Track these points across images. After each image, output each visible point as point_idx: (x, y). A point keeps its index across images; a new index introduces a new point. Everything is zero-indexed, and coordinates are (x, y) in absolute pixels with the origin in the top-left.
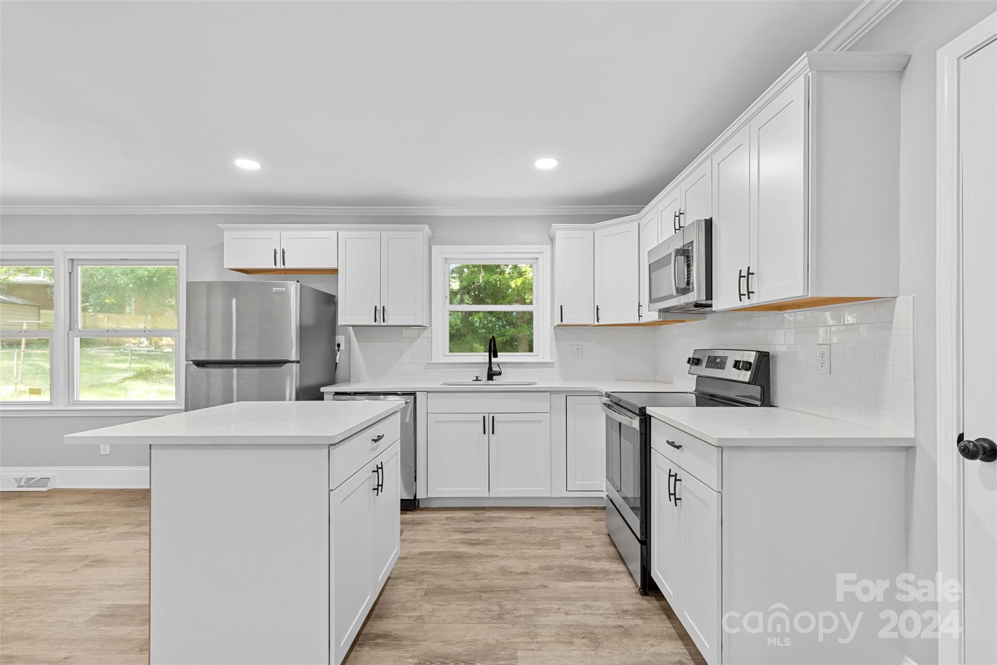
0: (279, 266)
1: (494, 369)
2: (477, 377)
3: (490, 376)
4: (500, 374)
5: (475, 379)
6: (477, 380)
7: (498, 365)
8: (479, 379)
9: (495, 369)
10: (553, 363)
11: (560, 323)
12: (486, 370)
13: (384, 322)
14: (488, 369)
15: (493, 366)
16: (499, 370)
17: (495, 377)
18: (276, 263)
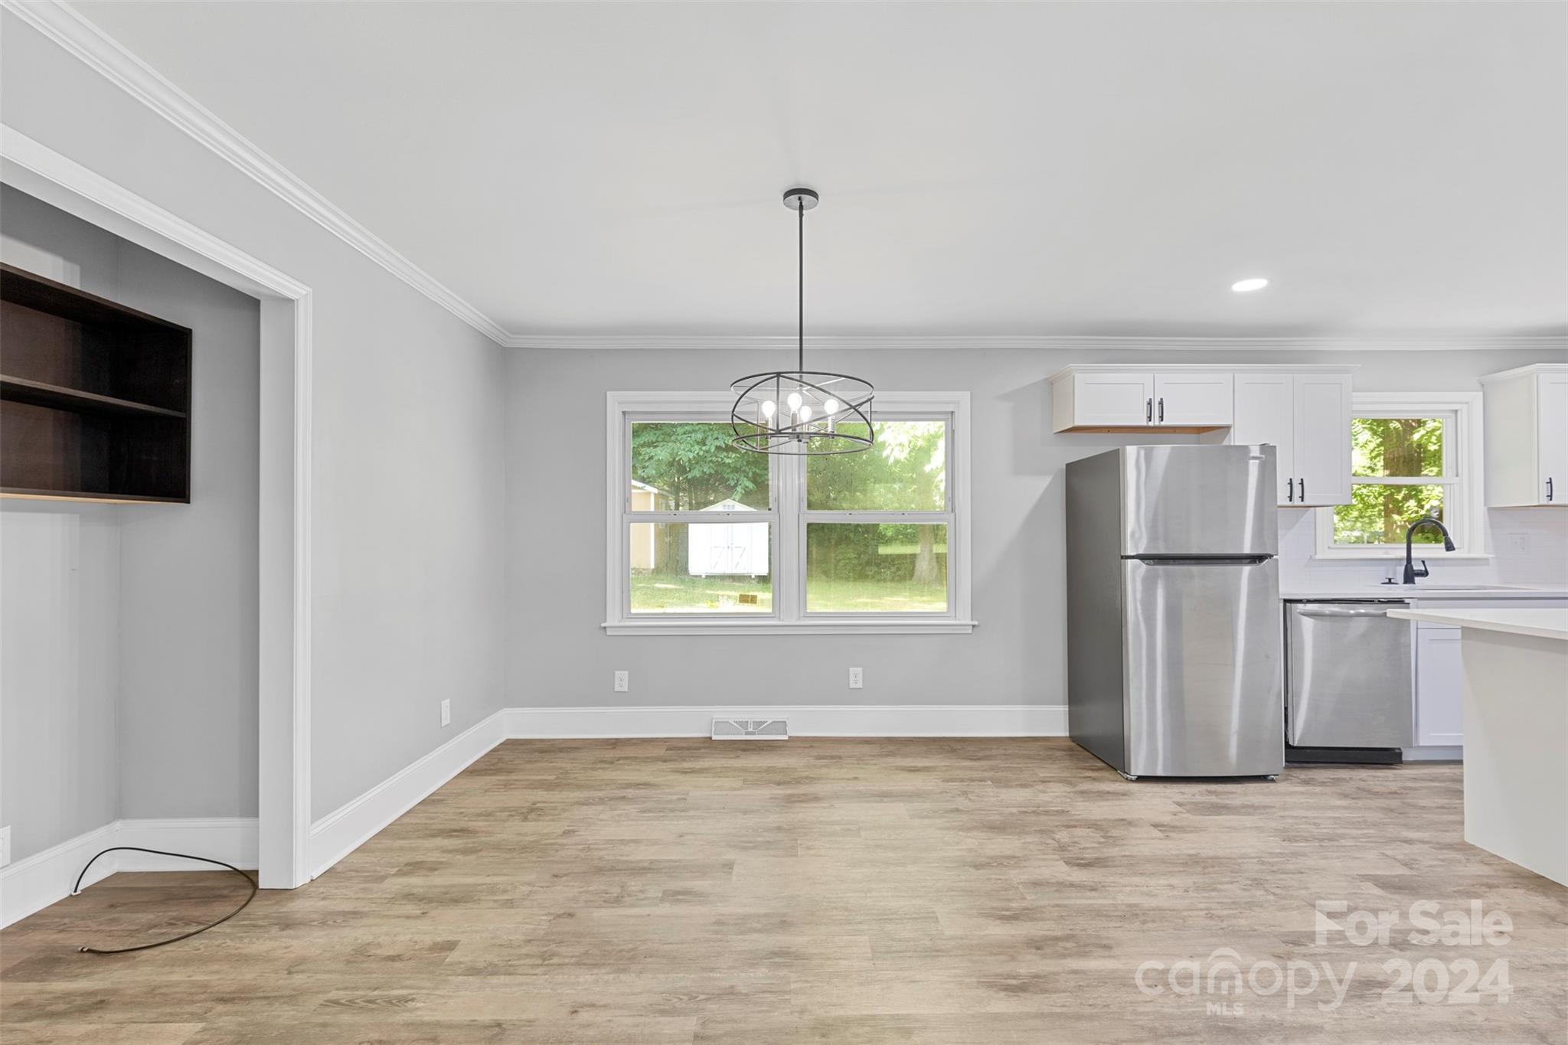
0: (1155, 422)
1: (1415, 568)
2: (1390, 580)
3: (1409, 579)
4: (1425, 574)
5: (1387, 581)
6: (1390, 582)
7: (1423, 562)
8: (1392, 581)
9: (1417, 567)
10: (1488, 559)
11: (1544, 501)
12: (1403, 568)
13: (1302, 500)
14: (1406, 566)
15: (1413, 563)
16: (1423, 569)
17: (1417, 579)
18: (1150, 418)
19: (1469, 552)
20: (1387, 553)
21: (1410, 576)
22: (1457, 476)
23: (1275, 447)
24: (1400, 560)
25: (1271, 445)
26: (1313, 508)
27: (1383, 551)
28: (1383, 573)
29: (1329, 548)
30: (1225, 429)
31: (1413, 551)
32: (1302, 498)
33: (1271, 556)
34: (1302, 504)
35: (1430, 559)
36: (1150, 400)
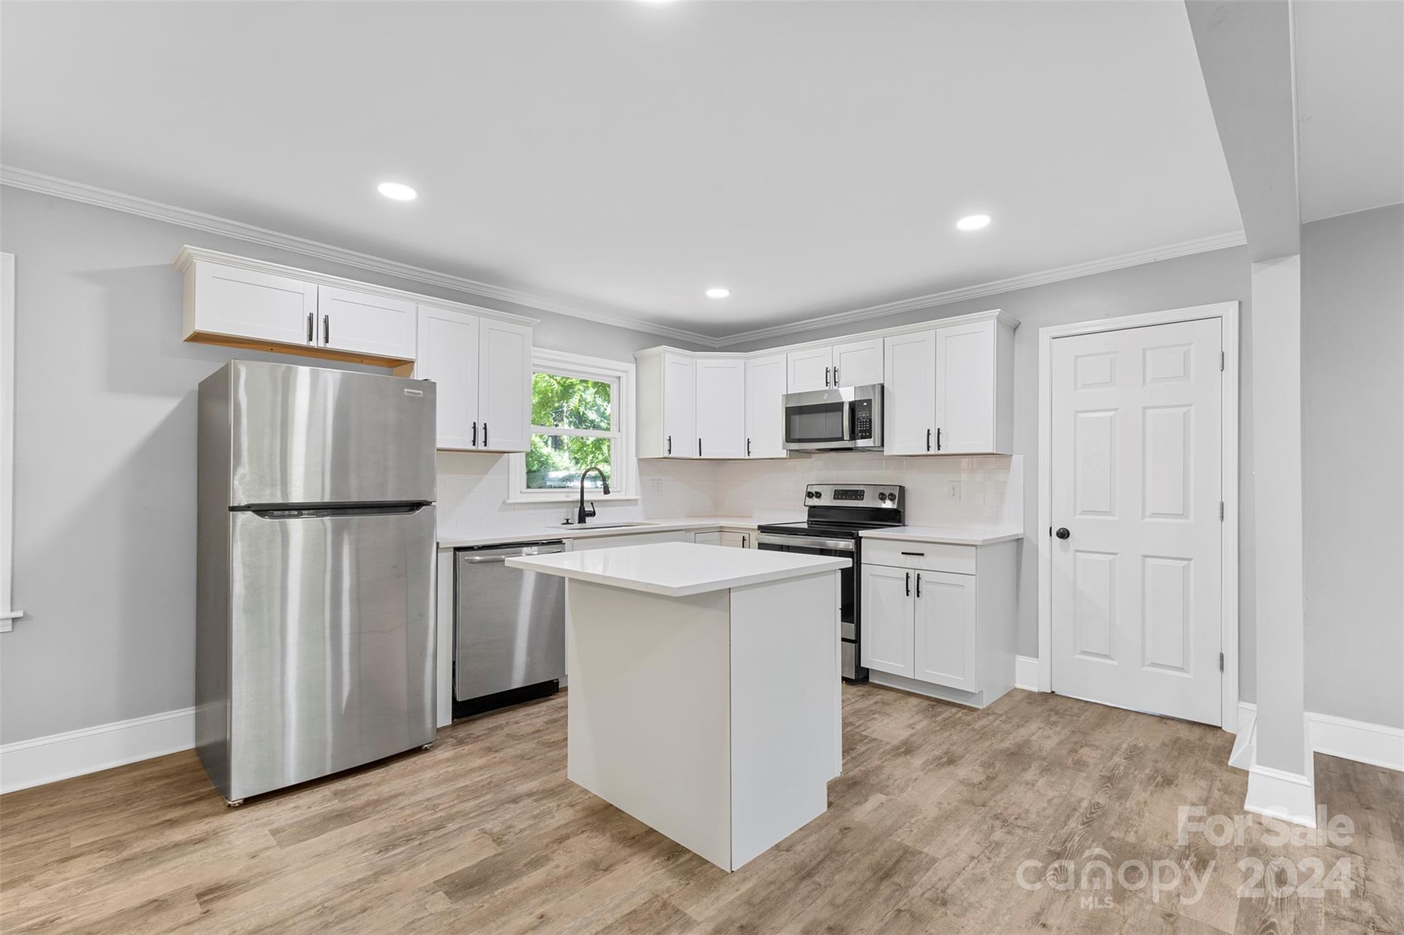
0: (315, 343)
1: (586, 509)
2: (568, 520)
3: (582, 519)
4: (593, 514)
5: (565, 521)
6: (568, 523)
7: (592, 504)
8: (570, 521)
9: (588, 508)
10: (637, 500)
11: (666, 454)
12: (578, 509)
13: (485, 445)
14: (580, 508)
15: (585, 505)
16: (592, 510)
17: (587, 519)
18: (311, 339)
19: (626, 494)
20: (568, 497)
21: (583, 516)
22: (619, 431)
23: (435, 383)
24: (577, 502)
25: (432, 381)
26: (506, 454)
27: (565, 494)
28: (562, 514)
29: (521, 492)
30: (408, 364)
31: (585, 494)
32: (485, 442)
33: (428, 503)
34: (485, 448)
35: (595, 501)
36: (311, 315)
